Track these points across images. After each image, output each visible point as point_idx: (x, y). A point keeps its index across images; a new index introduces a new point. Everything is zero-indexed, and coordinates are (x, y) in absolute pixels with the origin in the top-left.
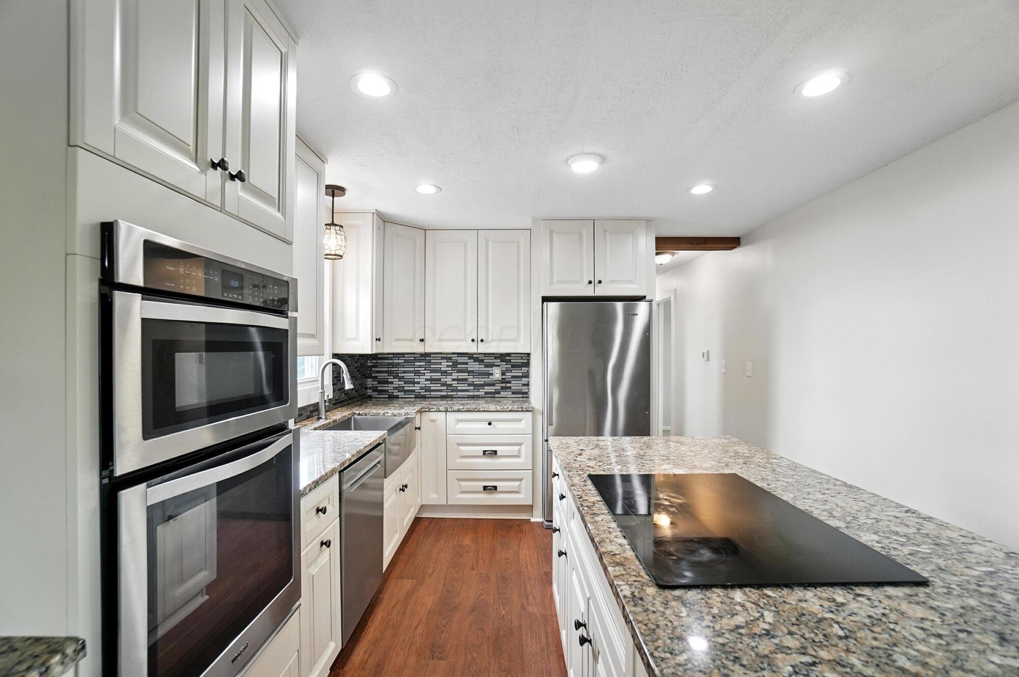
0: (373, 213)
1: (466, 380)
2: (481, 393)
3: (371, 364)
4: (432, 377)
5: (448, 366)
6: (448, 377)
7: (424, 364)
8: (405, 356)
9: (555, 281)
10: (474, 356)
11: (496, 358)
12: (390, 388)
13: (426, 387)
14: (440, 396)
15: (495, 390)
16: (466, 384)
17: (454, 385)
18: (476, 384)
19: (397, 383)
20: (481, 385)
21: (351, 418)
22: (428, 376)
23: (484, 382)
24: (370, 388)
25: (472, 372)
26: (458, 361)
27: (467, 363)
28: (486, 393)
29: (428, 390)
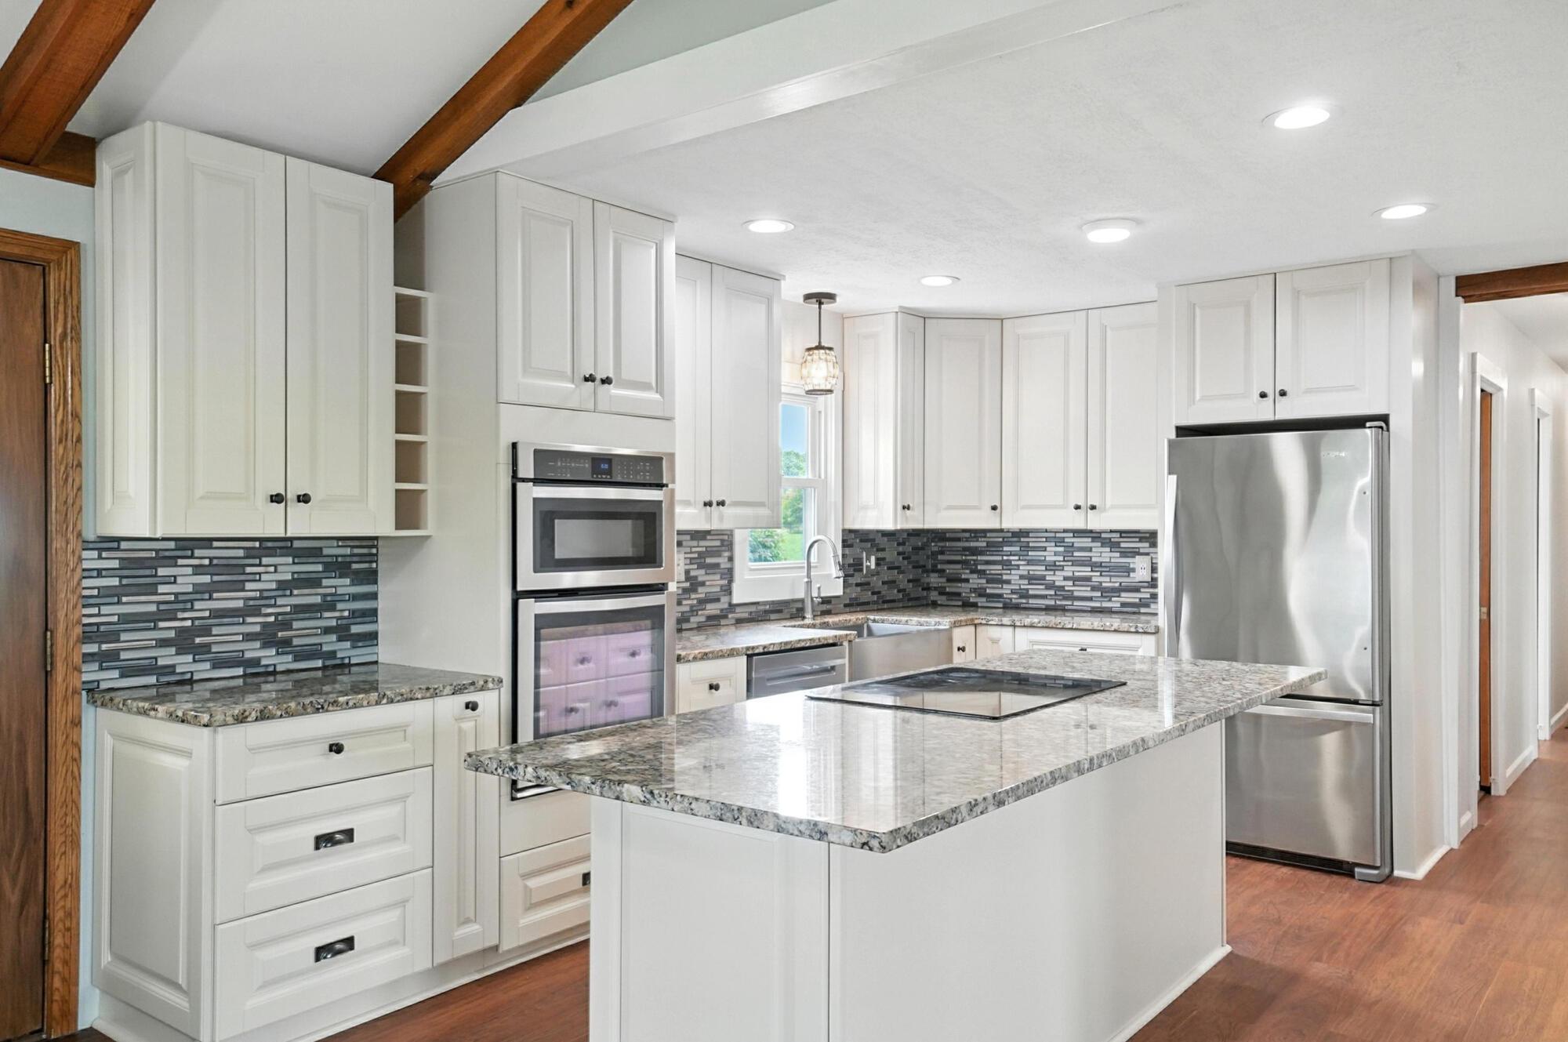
0: (897, 312)
1: (1088, 579)
2: (1115, 603)
3: (936, 549)
4: (1031, 572)
5: (1056, 554)
6: (1057, 573)
7: (1018, 549)
8: (988, 535)
9: (1198, 397)
10: (1103, 535)
11: (1141, 540)
12: (963, 588)
13: (1021, 589)
14: (1044, 607)
15: (1140, 599)
16: (1088, 586)
17: (1066, 588)
18: (1105, 588)
19: (976, 581)
20: (1113, 590)
21: (863, 624)
22: (1024, 569)
23: (1120, 584)
24: (935, 589)
25: (1100, 565)
26: (1075, 545)
27: (1090, 549)
28: (1123, 605)
29: (1025, 595)
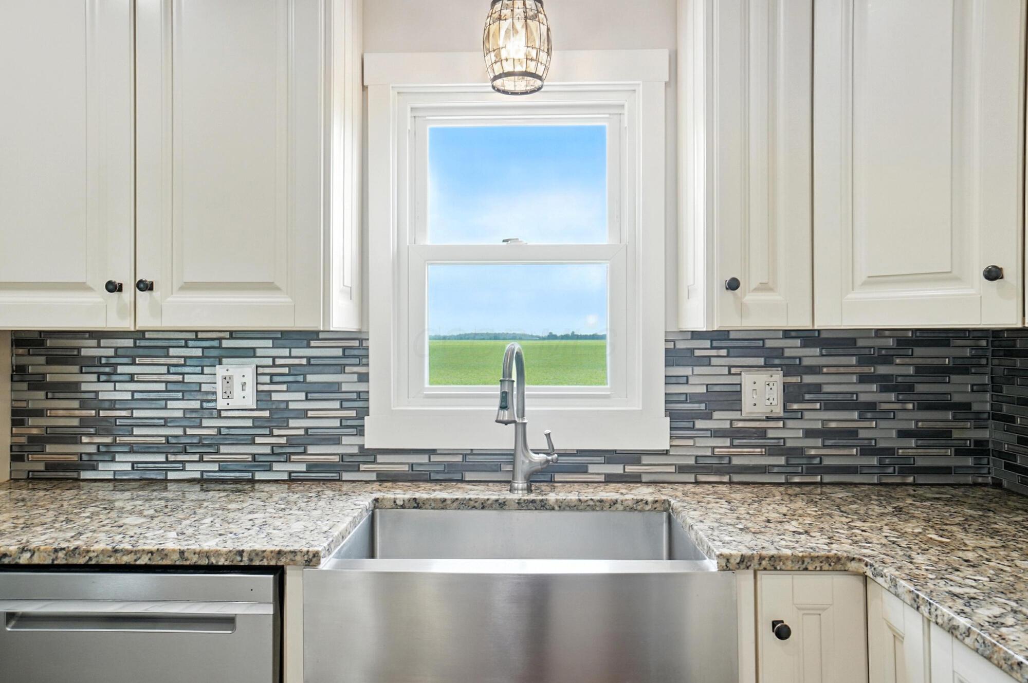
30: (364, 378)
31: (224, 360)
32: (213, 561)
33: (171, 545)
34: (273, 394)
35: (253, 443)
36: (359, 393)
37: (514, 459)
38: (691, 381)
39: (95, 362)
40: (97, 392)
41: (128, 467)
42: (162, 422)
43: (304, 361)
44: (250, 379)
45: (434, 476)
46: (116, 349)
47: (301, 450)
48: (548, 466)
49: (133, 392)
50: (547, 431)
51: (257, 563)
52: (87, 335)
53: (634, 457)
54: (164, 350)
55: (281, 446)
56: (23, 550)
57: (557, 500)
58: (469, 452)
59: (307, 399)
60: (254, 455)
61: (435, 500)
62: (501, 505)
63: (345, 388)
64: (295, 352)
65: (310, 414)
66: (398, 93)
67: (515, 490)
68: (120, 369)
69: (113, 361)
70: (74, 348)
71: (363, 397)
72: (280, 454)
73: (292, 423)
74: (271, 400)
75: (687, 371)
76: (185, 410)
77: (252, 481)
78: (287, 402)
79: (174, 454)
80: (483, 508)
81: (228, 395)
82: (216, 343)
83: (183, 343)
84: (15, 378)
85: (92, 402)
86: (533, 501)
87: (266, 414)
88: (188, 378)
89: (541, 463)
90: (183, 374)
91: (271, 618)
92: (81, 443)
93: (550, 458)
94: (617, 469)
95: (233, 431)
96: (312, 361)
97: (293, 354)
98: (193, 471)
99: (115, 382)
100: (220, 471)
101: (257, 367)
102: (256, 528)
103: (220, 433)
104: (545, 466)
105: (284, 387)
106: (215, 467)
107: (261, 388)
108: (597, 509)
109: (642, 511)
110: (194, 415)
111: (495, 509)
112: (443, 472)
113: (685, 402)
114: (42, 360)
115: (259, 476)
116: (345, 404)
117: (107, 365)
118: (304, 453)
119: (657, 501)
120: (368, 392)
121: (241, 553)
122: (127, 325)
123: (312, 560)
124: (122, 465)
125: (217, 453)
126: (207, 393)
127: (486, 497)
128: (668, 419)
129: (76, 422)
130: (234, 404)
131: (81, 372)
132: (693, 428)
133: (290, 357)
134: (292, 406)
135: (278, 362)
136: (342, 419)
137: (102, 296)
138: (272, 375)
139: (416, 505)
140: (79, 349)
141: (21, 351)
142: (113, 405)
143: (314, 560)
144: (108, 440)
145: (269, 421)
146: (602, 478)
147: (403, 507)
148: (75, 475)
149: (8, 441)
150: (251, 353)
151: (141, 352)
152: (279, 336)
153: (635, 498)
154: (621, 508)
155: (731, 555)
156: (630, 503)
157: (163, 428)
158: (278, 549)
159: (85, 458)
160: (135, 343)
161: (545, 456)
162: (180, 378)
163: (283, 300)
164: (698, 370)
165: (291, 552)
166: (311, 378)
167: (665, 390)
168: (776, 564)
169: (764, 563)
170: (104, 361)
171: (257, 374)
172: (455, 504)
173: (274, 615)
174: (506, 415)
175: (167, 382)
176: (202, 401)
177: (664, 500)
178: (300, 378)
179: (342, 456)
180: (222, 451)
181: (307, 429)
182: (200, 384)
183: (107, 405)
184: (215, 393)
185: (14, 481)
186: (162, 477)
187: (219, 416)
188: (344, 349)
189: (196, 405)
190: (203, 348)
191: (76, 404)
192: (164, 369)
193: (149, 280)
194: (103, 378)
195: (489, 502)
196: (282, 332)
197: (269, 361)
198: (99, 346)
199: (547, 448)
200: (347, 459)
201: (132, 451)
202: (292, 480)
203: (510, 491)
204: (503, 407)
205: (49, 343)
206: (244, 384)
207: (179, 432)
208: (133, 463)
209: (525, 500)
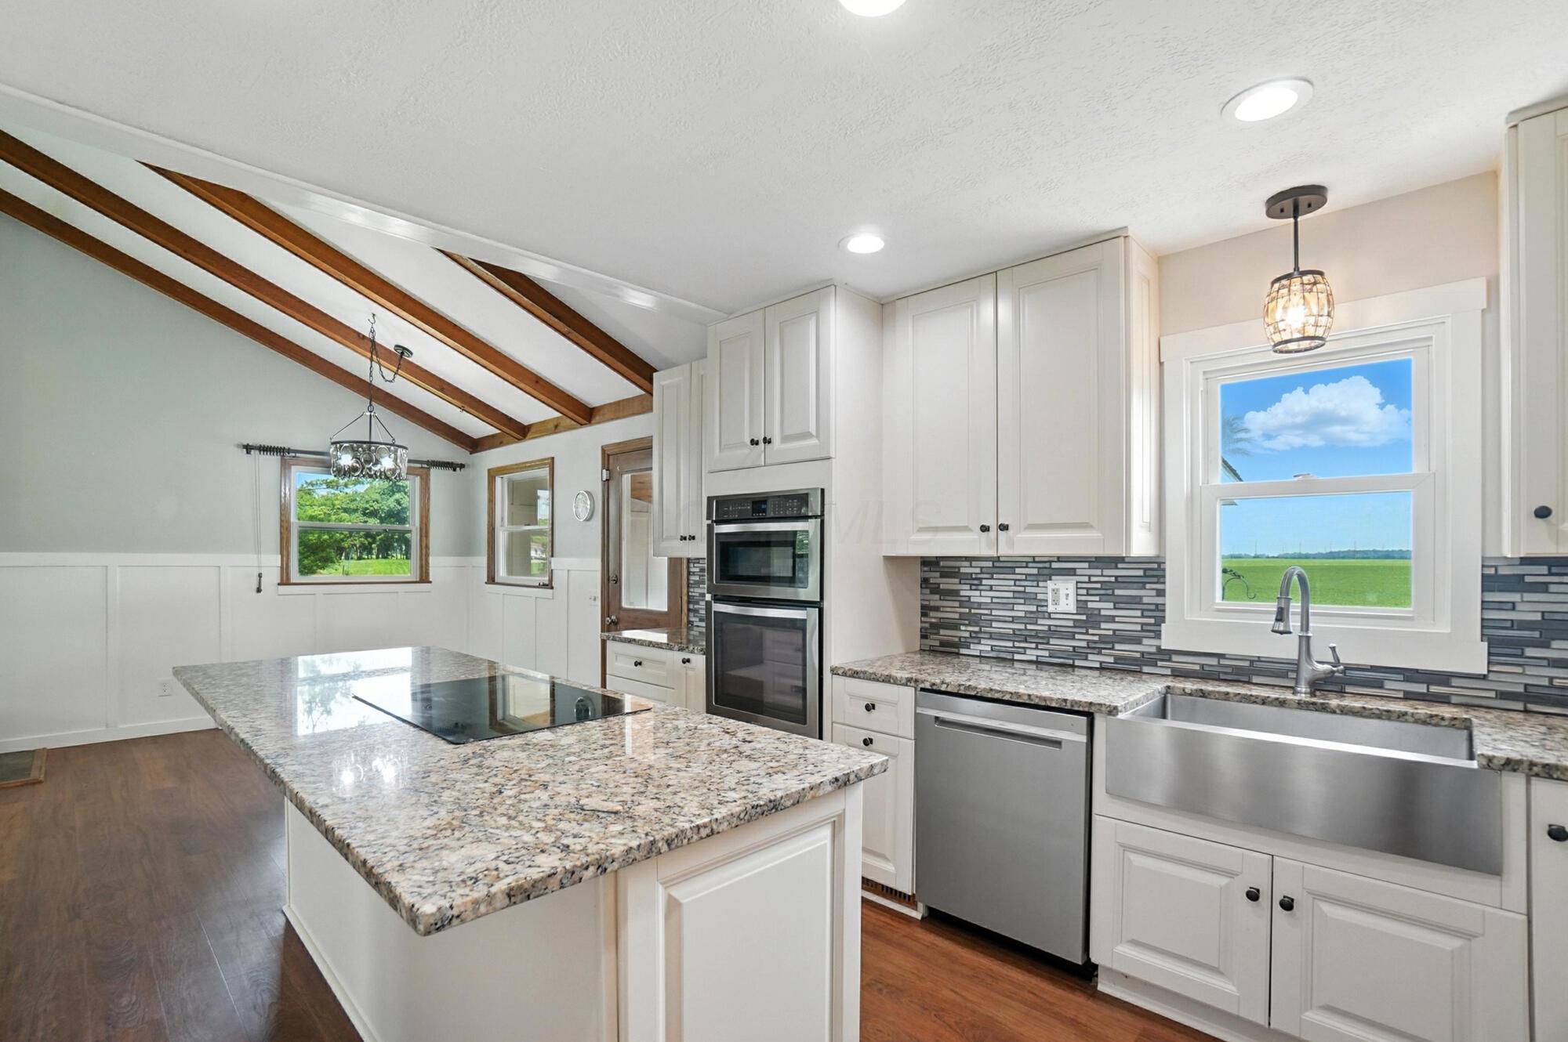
30: (1161, 593)
31: (1053, 577)
32: (1048, 704)
33: (1022, 690)
34: (1089, 603)
35: (1074, 638)
36: (1157, 605)
37: (1298, 668)
38: (1519, 607)
39: (969, 576)
40: (969, 597)
41: (989, 648)
42: (1011, 619)
43: (1113, 579)
44: (1072, 591)
45: (1222, 676)
46: (982, 568)
47: (1110, 646)
48: (1332, 676)
49: (992, 598)
50: (1333, 645)
51: (1076, 708)
52: (964, 559)
53: (1444, 678)
54: (1012, 570)
55: (1095, 642)
56: (943, 683)
57: (1339, 705)
58: (1256, 659)
59: (1115, 608)
60: (1074, 647)
61: (1218, 692)
62: (1282, 703)
63: (1145, 600)
64: (1106, 572)
65: (1117, 619)
66: (1191, 362)
67: (1298, 693)
68: (984, 582)
69: (980, 576)
70: (955, 567)
71: (1160, 608)
72: (1093, 647)
73: (1103, 626)
74: (1087, 608)
75: (1515, 597)
76: (1026, 612)
77: (1073, 666)
78: (1099, 610)
79: (1019, 642)
80: (1264, 703)
81: (1056, 602)
82: (1047, 565)
83: (1024, 564)
84: (923, 586)
85: (966, 603)
86: (1314, 704)
87: (1084, 617)
88: (1028, 590)
89: (1324, 672)
90: (1025, 586)
91: (1085, 745)
92: (960, 630)
93: (1335, 669)
94: (1421, 688)
95: (1059, 629)
96: (1120, 579)
97: (1104, 574)
98: (1031, 655)
99: (981, 590)
100: (1050, 657)
101: (1077, 582)
102: (1075, 690)
103: (1050, 630)
104: (1329, 675)
105: (1097, 598)
106: (1046, 653)
107: (1080, 598)
108: (1384, 717)
109: (1436, 725)
110: (1032, 616)
111: (1275, 706)
112: (1231, 674)
113: (1511, 628)
114: (938, 574)
115: (1077, 663)
116: (1146, 613)
117: (976, 579)
118: (1113, 648)
119: (1456, 719)
120: (1164, 605)
121: (1065, 701)
122: (992, 553)
123: (1113, 711)
124: (985, 647)
125: (1048, 643)
126: (1041, 600)
127: (1267, 695)
128: (1485, 644)
129: (957, 616)
130: (1060, 609)
131: (960, 583)
132: (1522, 656)
133: (1102, 576)
134: (1103, 612)
135: (1093, 579)
136: (1143, 625)
137: (976, 534)
138: (1088, 589)
139: (1202, 694)
140: (959, 568)
141: (926, 569)
142: (980, 605)
143: (1115, 711)
144: (976, 629)
145: (1086, 623)
146: (1401, 695)
147: (1190, 695)
148: (956, 650)
149: (919, 625)
150: (1072, 572)
151: (997, 570)
152: (1094, 560)
153: (1429, 712)
154: (1412, 719)
155: (1494, 757)
156: (1422, 717)
157: (1011, 624)
158: (1090, 701)
159: (963, 640)
160: (993, 564)
161: (1331, 667)
162: (1022, 589)
163: (1095, 535)
164: (1528, 597)
165: (1099, 704)
166: (1117, 592)
167: (1482, 614)
168: (1551, 773)
169: (1535, 769)
170: (974, 576)
171: (1077, 588)
172: (1238, 698)
173: (1087, 743)
174: (1281, 627)
175: (1014, 592)
176: (1038, 606)
177: (1466, 719)
178: (1110, 592)
179: (1143, 653)
180: (1051, 643)
181: (1114, 631)
182: (1036, 593)
183: (976, 606)
184: (1047, 601)
185: (922, 650)
186: (1010, 657)
187: (1050, 618)
188: (1145, 570)
189: (1034, 608)
190: (1039, 568)
191: (957, 604)
192: (1012, 583)
193: (1006, 523)
194: (974, 587)
195: (1270, 699)
196: (1096, 558)
197: (1086, 579)
198: (971, 566)
199: (1333, 661)
200: (1146, 656)
201: (991, 638)
202: (1102, 668)
203: (1293, 693)
204: (1279, 619)
205: (942, 564)
206: (1067, 595)
207: (1022, 627)
208: (992, 646)
209: (1305, 702)
